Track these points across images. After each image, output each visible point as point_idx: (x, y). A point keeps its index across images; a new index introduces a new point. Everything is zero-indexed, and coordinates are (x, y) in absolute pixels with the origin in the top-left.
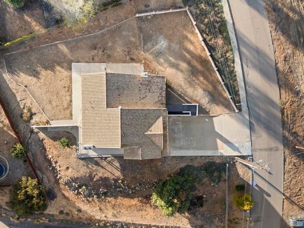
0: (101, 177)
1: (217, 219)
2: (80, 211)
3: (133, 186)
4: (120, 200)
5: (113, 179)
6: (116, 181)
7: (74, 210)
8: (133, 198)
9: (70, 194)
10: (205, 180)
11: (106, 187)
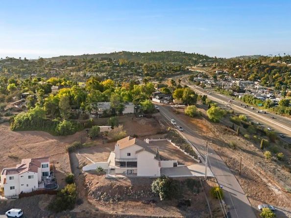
0: (118, 186)
1: (203, 212)
2: (97, 210)
3: (139, 192)
4: (128, 203)
5: (126, 187)
6: (127, 188)
7: (93, 210)
8: (138, 202)
9: (93, 201)
10: (189, 192)
11: (120, 193)
